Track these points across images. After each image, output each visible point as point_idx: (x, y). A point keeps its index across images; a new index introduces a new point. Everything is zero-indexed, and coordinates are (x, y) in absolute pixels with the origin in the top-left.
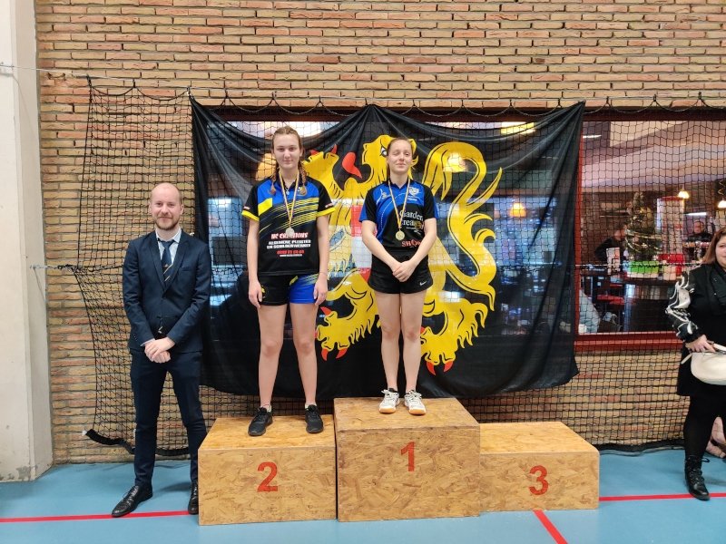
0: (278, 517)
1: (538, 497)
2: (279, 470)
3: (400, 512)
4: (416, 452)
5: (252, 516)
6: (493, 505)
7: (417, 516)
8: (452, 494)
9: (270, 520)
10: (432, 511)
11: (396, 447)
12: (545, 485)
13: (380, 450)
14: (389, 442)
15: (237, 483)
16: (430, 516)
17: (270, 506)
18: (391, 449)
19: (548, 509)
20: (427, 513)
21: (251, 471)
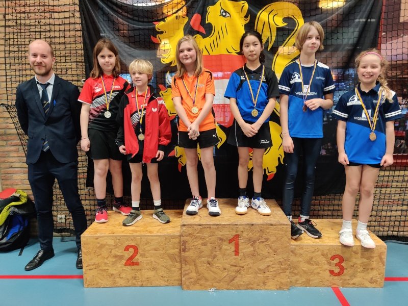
0: (140, 283)
1: (336, 277)
2: (140, 251)
3: (228, 285)
4: (240, 242)
5: (121, 282)
6: (300, 282)
7: (241, 288)
8: (267, 273)
9: (134, 286)
10: (252, 284)
11: (225, 238)
12: (342, 269)
13: (213, 239)
14: (219, 234)
15: (110, 259)
16: (251, 289)
17: (134, 275)
18: (221, 239)
19: (343, 287)
20: (249, 286)
21: (120, 252)
